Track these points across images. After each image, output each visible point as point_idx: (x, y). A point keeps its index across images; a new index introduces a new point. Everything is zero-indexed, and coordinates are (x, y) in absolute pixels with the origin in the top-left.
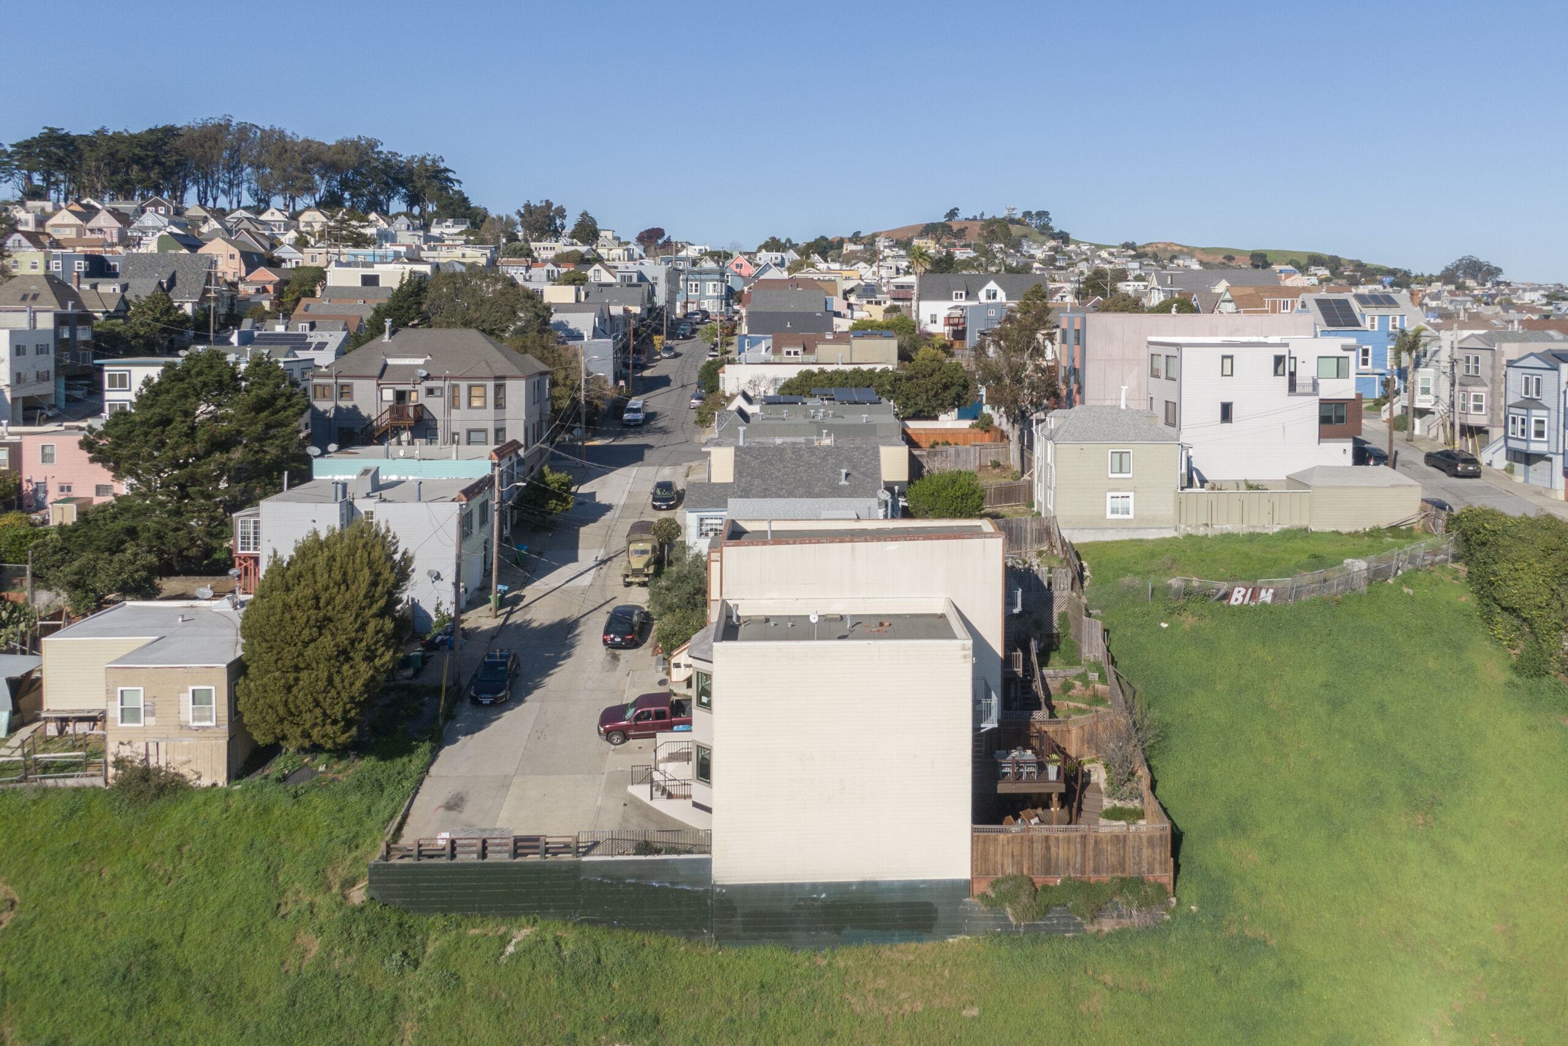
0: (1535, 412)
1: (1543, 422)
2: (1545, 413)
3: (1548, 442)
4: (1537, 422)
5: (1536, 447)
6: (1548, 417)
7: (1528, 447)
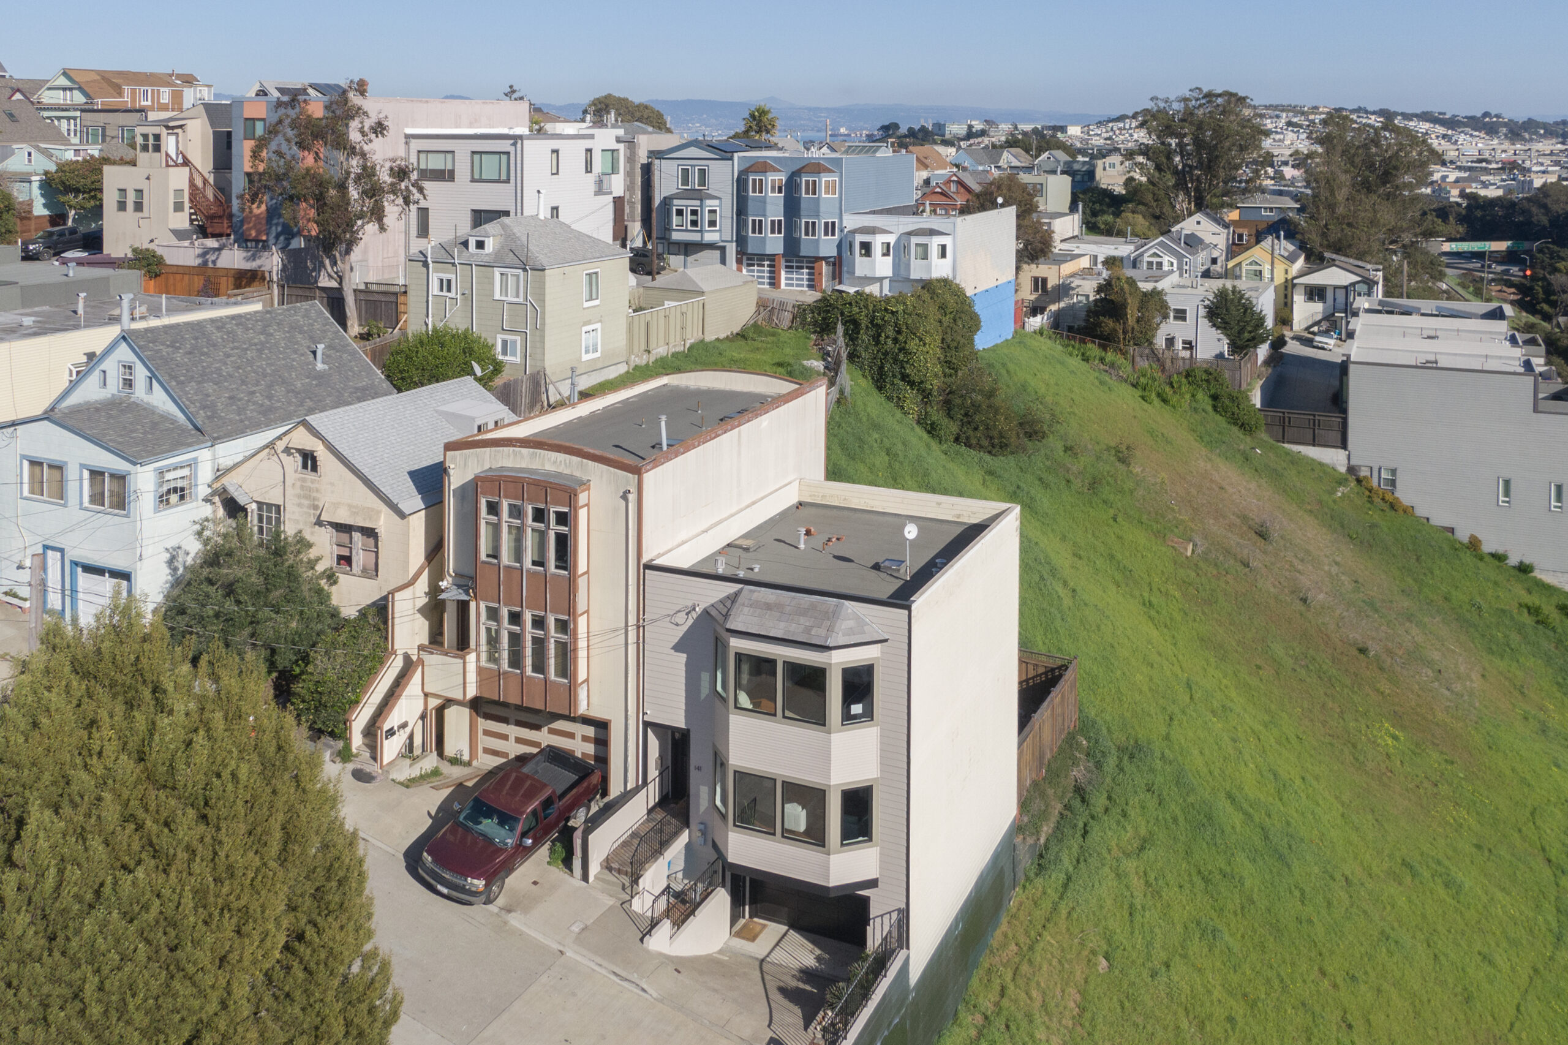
0: (708, 202)
1: (715, 211)
2: (717, 202)
3: (720, 231)
4: (710, 211)
5: (711, 237)
6: (720, 206)
7: (702, 237)
